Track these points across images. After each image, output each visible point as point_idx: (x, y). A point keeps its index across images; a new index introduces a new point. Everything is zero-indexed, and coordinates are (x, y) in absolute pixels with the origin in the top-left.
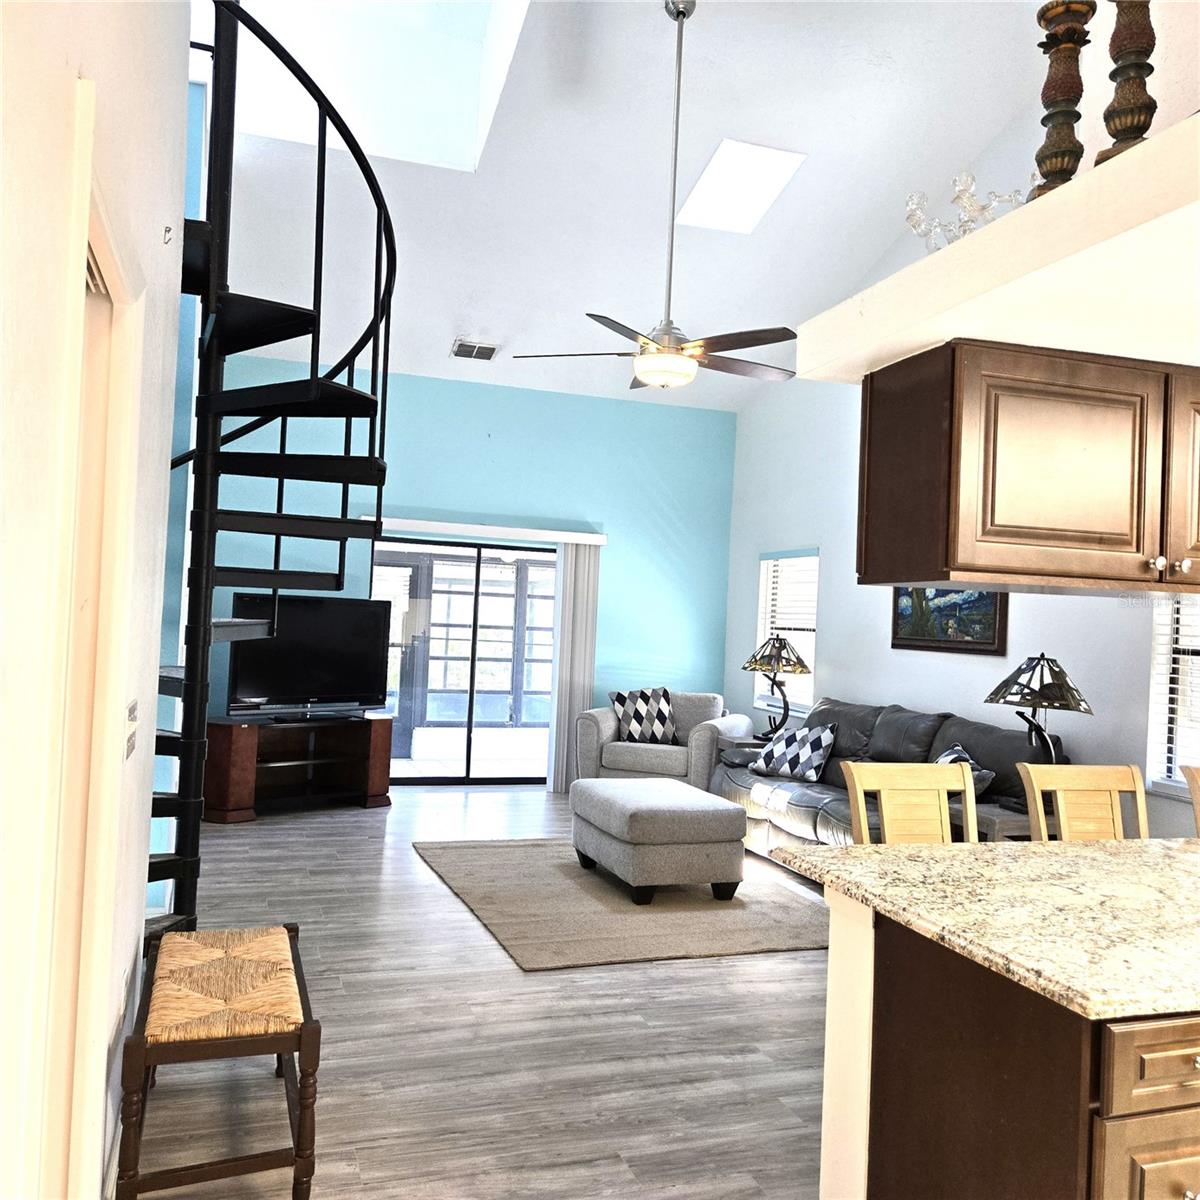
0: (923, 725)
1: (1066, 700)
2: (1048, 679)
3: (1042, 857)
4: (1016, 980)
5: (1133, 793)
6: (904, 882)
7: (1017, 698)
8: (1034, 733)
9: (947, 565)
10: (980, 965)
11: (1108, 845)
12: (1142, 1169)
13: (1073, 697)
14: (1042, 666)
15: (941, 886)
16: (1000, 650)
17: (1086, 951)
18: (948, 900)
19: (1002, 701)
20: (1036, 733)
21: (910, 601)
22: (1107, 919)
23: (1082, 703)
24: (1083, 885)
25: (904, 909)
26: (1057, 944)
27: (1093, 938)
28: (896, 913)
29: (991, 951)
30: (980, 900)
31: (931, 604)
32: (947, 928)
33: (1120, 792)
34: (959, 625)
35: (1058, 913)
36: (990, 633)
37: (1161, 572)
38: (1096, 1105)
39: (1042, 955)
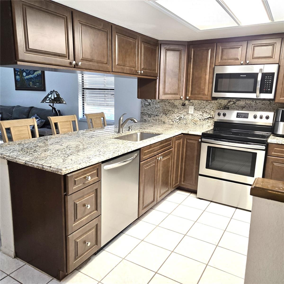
0: (26, 110)
1: (60, 101)
2: (56, 96)
3: (54, 138)
4: (45, 170)
5: (75, 121)
6: (16, 151)
7: (48, 101)
8: (53, 110)
9: (16, 60)
10: (36, 168)
11: (69, 133)
12: (76, 204)
13: (62, 100)
14: (54, 93)
15: (26, 150)
16: (44, 90)
17: (62, 159)
18: (28, 153)
19: (45, 102)
20: (54, 110)
21: (19, 77)
22: (68, 151)
23: (64, 102)
24: (63, 143)
25: (15, 158)
26: (56, 159)
27: (64, 155)
28: (13, 160)
29: (38, 164)
30: (37, 152)
31: (25, 78)
32: (27, 161)
33: (72, 121)
34: (33, 83)
35: (57, 151)
36: (41, 85)
37: (74, 65)
38: (66, 193)
39: (52, 162)
